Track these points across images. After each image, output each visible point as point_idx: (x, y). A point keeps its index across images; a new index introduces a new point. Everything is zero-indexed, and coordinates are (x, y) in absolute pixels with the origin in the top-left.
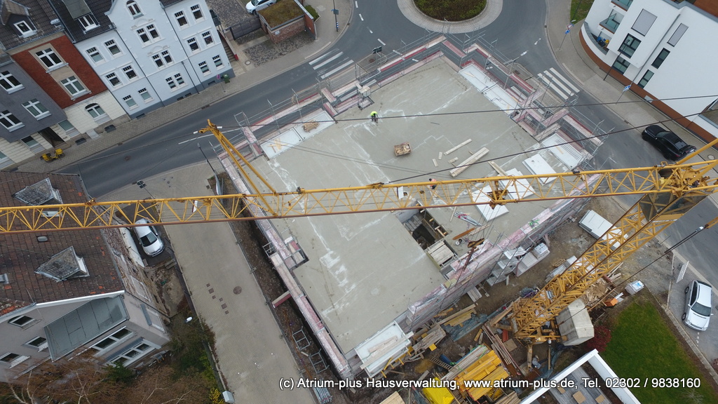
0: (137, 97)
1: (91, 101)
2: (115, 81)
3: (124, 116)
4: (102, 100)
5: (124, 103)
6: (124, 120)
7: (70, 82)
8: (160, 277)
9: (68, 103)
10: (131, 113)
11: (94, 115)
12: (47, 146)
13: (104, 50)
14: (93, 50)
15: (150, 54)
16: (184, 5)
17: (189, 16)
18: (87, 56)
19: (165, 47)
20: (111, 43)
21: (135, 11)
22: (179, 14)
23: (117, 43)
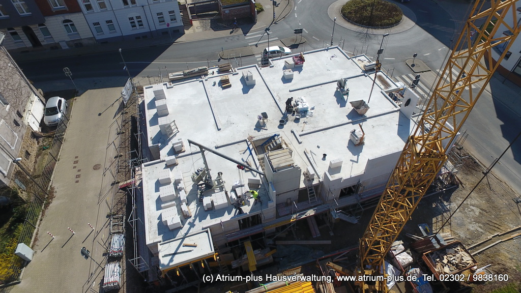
0: (104, 26)
1: (68, 17)
2: (89, 7)
4: (76, 17)
5: (93, 27)
6: (91, 42)
8: (45, 144)
9: (49, 13)
10: (97, 38)
12: (28, 44)
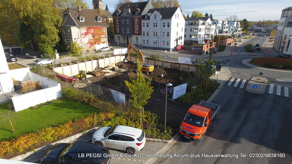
0: (146, 42)
1: (138, 36)
2: (144, 34)
3: (140, 45)
4: (139, 37)
5: (143, 41)
6: (140, 46)
7: (137, 29)
9: (134, 34)
10: (142, 46)
11: (136, 41)
12: (126, 43)
13: (146, 25)
14: (144, 24)
15: (153, 30)
16: (166, 21)
17: (166, 25)
18: (142, 25)
19: (157, 31)
20: (148, 24)
21: (155, 18)
22: (164, 23)
23: (149, 24)
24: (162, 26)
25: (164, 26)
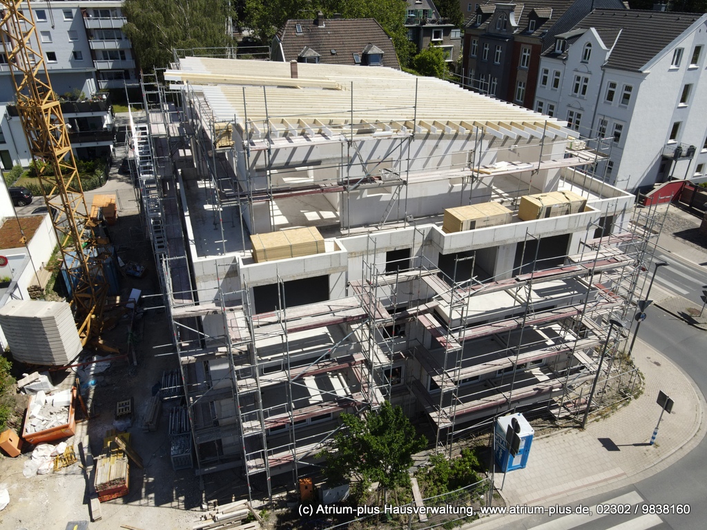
7: (522, 88)
13: (551, 78)
14: (546, 71)
15: (569, 106)
16: (621, 78)
17: (619, 93)
18: (541, 75)
19: (581, 109)
20: (558, 74)
21: (586, 55)
22: (613, 85)
23: (560, 78)
24: (604, 94)
25: (610, 96)
